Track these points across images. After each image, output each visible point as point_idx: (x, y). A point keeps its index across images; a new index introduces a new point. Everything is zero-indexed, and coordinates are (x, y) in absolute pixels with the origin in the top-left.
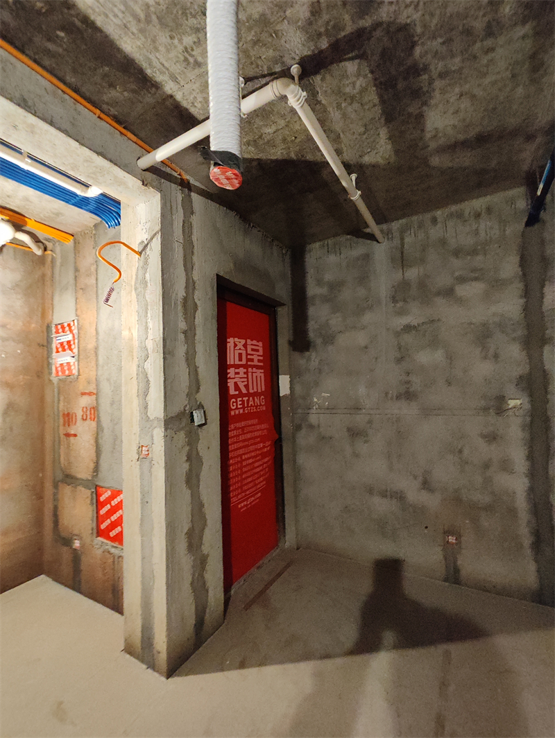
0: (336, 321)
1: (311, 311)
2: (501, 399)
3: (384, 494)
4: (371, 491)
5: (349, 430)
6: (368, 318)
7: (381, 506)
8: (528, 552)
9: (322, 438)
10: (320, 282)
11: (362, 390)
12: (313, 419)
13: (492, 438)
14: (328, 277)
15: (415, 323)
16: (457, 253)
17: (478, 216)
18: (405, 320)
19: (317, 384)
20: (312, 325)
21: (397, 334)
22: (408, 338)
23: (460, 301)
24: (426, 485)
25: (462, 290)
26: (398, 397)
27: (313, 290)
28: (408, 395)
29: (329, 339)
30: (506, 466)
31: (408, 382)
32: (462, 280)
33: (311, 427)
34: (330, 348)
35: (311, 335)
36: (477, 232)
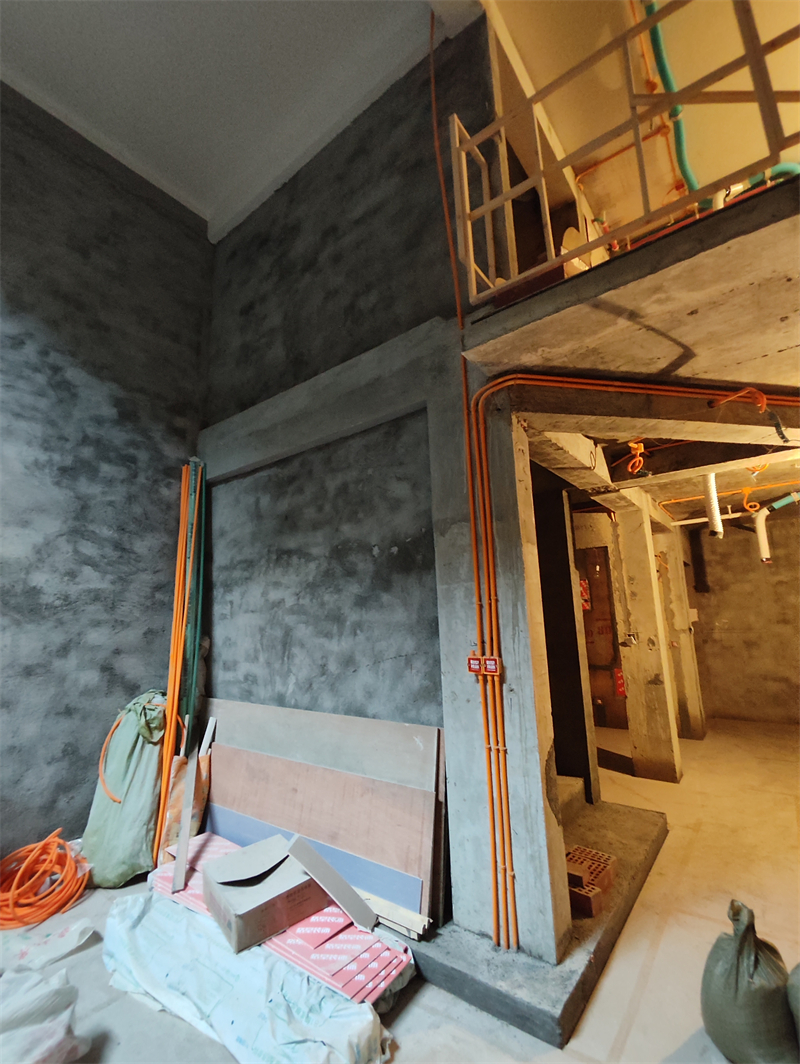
0: (728, 577)
1: (709, 570)
3: (775, 680)
4: (765, 678)
5: (745, 642)
6: (752, 576)
7: (773, 687)
9: (724, 647)
10: (714, 552)
11: (752, 618)
12: (717, 635)
14: (720, 550)
15: (785, 580)
19: (717, 614)
20: (710, 580)
21: (774, 586)
22: (781, 589)
26: (778, 622)
27: (707, 556)
28: (785, 621)
29: (724, 587)
31: (784, 614)
33: (715, 641)
34: (725, 592)
35: (710, 583)
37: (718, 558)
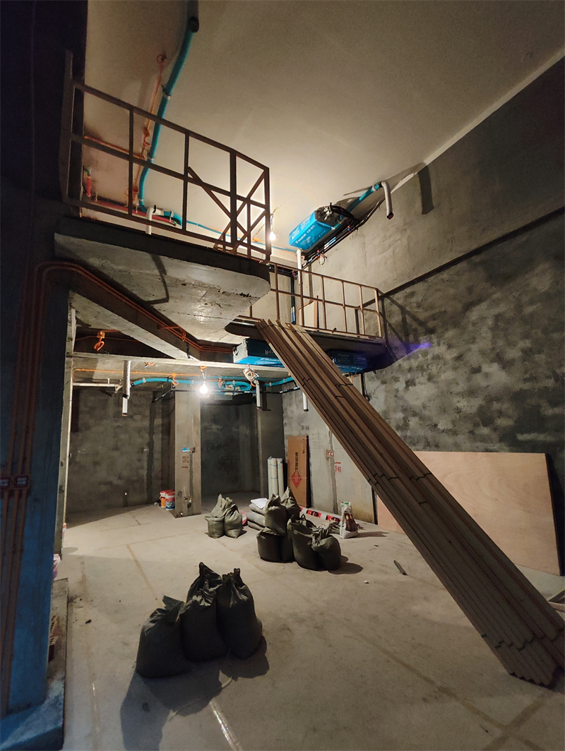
0: (91, 422)
1: (81, 416)
2: (143, 449)
3: (105, 484)
4: (100, 484)
5: (93, 462)
6: (105, 422)
7: (103, 488)
8: (146, 490)
9: (80, 467)
11: (100, 447)
12: (77, 459)
13: (140, 460)
14: (90, 404)
16: (135, 406)
17: (141, 396)
18: (118, 424)
19: (81, 445)
20: (80, 423)
21: (115, 428)
22: (118, 430)
23: (134, 420)
24: (120, 478)
25: (135, 417)
26: (113, 449)
27: (82, 408)
28: (116, 449)
29: (88, 428)
30: (142, 468)
31: (117, 444)
32: (136, 414)
33: (76, 463)
34: (88, 431)
36: (140, 401)
37: (88, 409)
